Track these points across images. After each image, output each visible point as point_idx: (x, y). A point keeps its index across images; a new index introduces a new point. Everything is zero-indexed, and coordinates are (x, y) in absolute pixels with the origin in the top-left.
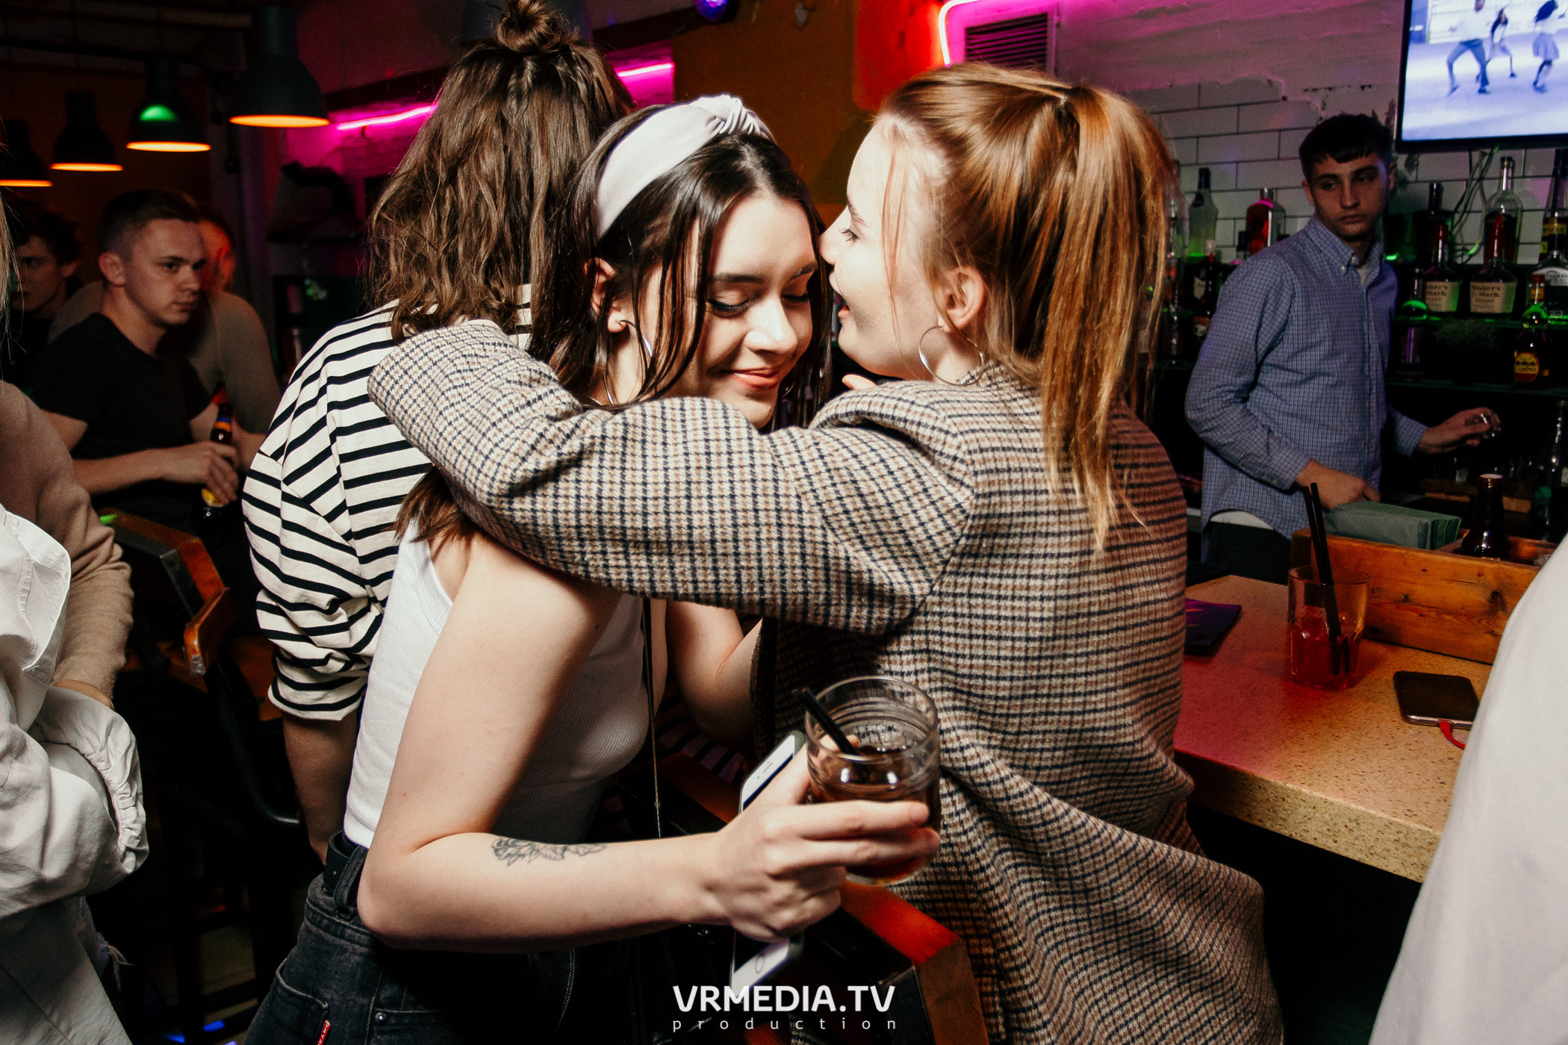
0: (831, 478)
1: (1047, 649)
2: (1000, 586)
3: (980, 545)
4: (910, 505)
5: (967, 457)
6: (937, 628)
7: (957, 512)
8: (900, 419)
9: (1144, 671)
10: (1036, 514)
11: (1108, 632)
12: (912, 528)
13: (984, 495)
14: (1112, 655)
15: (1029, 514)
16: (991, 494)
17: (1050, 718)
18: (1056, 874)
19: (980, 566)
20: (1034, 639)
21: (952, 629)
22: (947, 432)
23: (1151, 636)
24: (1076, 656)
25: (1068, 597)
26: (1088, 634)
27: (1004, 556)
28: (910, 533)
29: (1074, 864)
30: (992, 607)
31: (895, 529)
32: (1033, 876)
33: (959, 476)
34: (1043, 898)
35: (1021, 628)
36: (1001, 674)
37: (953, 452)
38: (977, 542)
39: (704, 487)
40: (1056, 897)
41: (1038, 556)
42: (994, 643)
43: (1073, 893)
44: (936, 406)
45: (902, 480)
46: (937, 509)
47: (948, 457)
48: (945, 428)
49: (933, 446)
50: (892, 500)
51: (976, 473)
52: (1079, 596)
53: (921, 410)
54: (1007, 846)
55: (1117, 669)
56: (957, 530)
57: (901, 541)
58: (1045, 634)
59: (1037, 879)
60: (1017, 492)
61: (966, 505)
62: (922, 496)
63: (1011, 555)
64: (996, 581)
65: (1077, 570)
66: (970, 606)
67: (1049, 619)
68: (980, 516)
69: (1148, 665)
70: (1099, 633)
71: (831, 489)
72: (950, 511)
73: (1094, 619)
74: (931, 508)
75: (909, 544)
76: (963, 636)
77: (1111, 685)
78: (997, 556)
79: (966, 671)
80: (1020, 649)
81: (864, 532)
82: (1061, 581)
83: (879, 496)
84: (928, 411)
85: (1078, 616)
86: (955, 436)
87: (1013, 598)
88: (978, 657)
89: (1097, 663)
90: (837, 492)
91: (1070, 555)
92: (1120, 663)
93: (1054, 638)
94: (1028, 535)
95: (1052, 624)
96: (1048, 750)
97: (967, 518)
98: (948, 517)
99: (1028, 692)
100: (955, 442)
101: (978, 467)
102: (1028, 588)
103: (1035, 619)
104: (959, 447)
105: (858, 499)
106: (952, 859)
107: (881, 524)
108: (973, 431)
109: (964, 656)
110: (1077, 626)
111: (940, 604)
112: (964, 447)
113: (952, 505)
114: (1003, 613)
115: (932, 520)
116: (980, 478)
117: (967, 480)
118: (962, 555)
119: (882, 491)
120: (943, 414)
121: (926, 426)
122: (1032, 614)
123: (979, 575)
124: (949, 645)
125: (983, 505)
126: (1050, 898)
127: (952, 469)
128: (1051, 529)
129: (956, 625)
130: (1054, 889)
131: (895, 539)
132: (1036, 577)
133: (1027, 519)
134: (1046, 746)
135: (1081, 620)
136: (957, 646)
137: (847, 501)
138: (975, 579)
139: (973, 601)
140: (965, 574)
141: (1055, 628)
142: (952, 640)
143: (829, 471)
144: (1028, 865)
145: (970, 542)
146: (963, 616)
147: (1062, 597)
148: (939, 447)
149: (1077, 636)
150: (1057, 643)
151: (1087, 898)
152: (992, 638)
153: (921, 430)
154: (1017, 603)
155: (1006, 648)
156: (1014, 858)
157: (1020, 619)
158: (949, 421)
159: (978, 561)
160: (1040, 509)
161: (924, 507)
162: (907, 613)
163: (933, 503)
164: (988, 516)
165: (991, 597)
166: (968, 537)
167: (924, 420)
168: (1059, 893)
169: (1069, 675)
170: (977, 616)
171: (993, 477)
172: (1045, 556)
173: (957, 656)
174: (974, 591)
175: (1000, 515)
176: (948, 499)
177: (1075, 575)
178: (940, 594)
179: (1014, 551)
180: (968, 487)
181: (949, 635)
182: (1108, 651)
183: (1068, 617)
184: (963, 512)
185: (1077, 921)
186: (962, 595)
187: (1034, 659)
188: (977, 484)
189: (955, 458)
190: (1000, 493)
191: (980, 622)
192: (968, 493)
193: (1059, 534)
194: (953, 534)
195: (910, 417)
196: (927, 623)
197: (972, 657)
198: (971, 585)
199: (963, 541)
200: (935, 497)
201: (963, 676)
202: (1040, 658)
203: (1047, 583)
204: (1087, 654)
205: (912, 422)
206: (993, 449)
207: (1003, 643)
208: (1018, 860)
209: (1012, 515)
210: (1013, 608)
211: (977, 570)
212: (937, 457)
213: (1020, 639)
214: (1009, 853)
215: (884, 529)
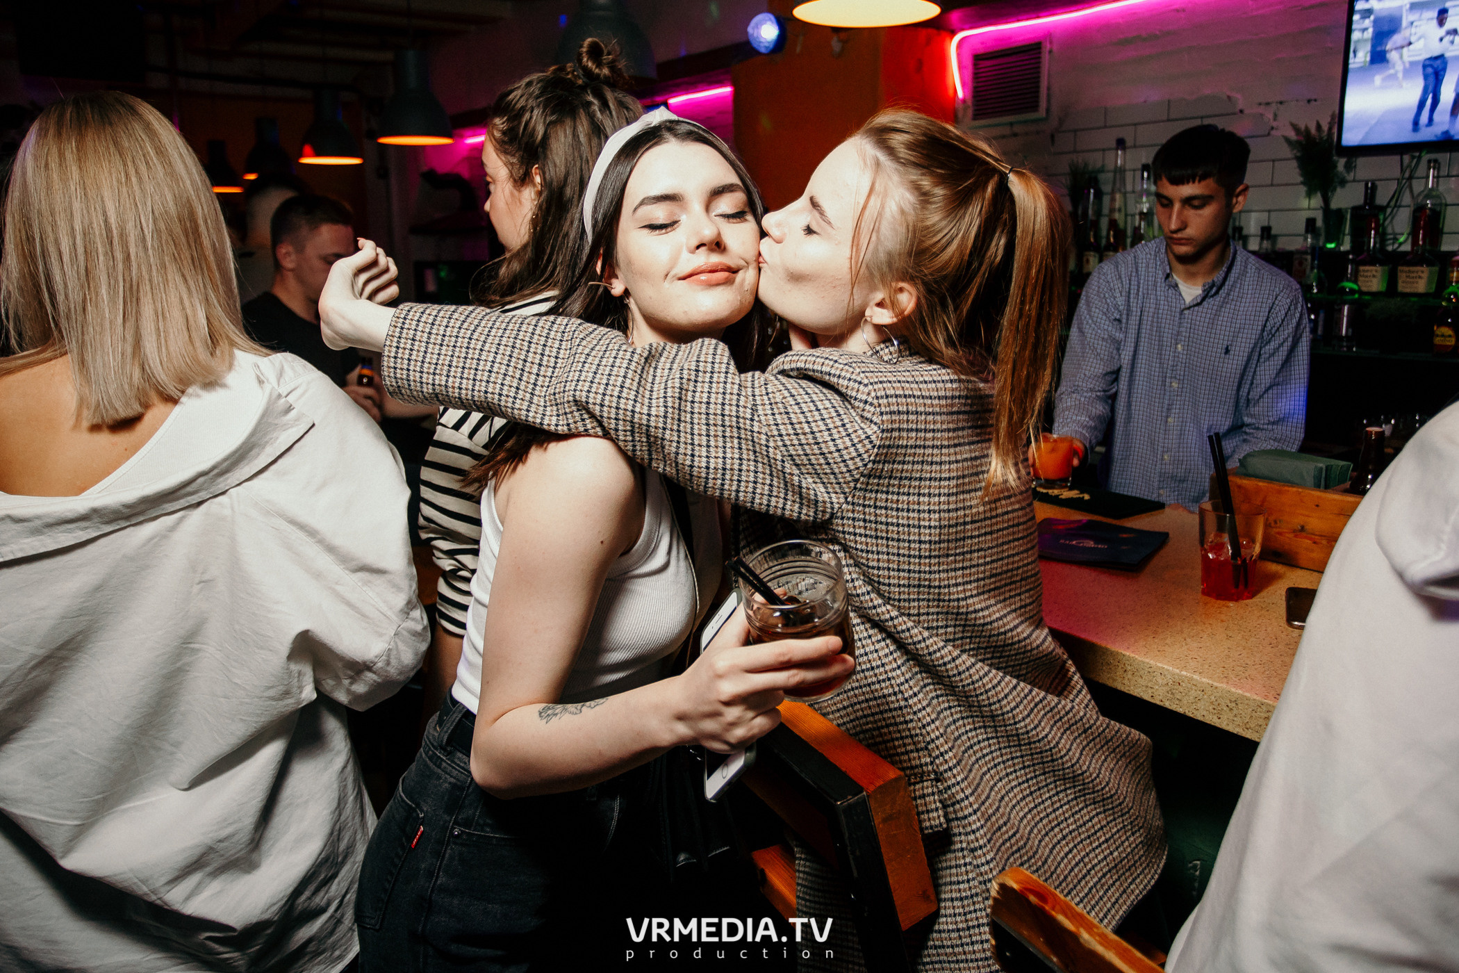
0: (772, 409)
1: (935, 550)
2: (898, 501)
3: (883, 469)
4: (831, 435)
5: (875, 402)
6: (851, 530)
7: (866, 442)
8: (826, 373)
9: (1008, 564)
10: (924, 447)
11: (979, 536)
12: (831, 453)
13: (887, 431)
14: (982, 553)
15: (920, 447)
16: (892, 430)
17: (941, 604)
18: (968, 702)
19: (883, 485)
20: (925, 542)
21: (862, 531)
22: (860, 383)
23: (1011, 538)
24: (956, 555)
25: (949, 511)
26: (964, 539)
27: (901, 478)
28: (829, 456)
29: (981, 694)
30: (892, 517)
31: (817, 452)
32: (951, 704)
33: (869, 416)
34: (961, 722)
35: (915, 534)
36: (901, 567)
37: (864, 397)
38: (881, 466)
39: (690, 394)
40: (970, 720)
41: (925, 479)
42: (895, 544)
43: (982, 717)
44: (854, 365)
45: (826, 416)
46: (851, 440)
47: (861, 401)
48: (859, 379)
49: (849, 393)
50: (815, 429)
51: (882, 414)
52: (957, 510)
53: (841, 366)
54: (930, 681)
55: (986, 564)
56: (865, 456)
57: (822, 461)
58: (933, 539)
59: (955, 706)
60: (912, 430)
61: (873, 438)
62: (841, 429)
63: (906, 478)
64: (895, 497)
65: (955, 490)
66: (876, 515)
67: (935, 527)
68: (884, 446)
69: (1011, 560)
70: (972, 537)
71: (771, 417)
72: (860, 441)
73: (968, 527)
74: (847, 439)
75: (828, 464)
76: (871, 537)
77: (981, 576)
78: (895, 478)
79: (875, 564)
80: (914, 549)
81: (794, 453)
82: (942, 499)
83: (805, 426)
84: (847, 367)
85: (956, 525)
86: (866, 385)
87: (908, 510)
88: (883, 553)
89: (971, 560)
90: (775, 420)
91: (949, 479)
92: (988, 559)
93: (940, 542)
94: (918, 462)
95: (938, 531)
96: (942, 627)
97: (874, 447)
98: (859, 446)
99: (922, 583)
100: (866, 390)
101: (883, 409)
102: (919, 503)
103: (925, 527)
104: (869, 394)
105: (789, 427)
106: (891, 691)
107: (806, 447)
108: (881, 382)
109: (873, 552)
110: (956, 532)
111: (853, 511)
112: (873, 394)
113: (863, 437)
114: (901, 521)
115: (847, 448)
116: (885, 417)
117: (875, 419)
118: (869, 476)
119: (808, 422)
120: (858, 370)
121: (844, 378)
122: (922, 523)
123: (882, 492)
124: (861, 543)
125: (887, 437)
126: (966, 721)
127: (863, 410)
128: (935, 459)
129: (865, 528)
130: (968, 714)
131: (818, 459)
132: (924, 495)
133: (918, 451)
134: (940, 624)
135: (959, 528)
136: (867, 544)
137: (781, 427)
138: (879, 495)
139: (878, 512)
140: (871, 491)
141: (940, 534)
142: (863, 539)
143: (771, 404)
144: (947, 695)
145: (875, 466)
146: (870, 521)
147: (944, 511)
148: (854, 394)
149: (957, 540)
150: (942, 545)
151: (994, 721)
152: (893, 540)
153: (841, 381)
154: (911, 515)
155: (904, 548)
156: (935, 690)
157: (914, 526)
158: (862, 375)
159: (881, 481)
160: (927, 443)
161: (842, 438)
162: (828, 516)
163: (849, 435)
164: (889, 446)
165: (892, 509)
166: (874, 462)
167: (843, 374)
168: (972, 717)
169: (951, 570)
170: (881, 523)
171: (894, 417)
172: (930, 479)
173: (868, 552)
174: (878, 504)
175: (898, 446)
176: (860, 432)
177: (953, 494)
178: (853, 504)
179: (908, 475)
180: (876, 424)
181: (861, 535)
182: (978, 551)
183: (950, 526)
184: (871, 442)
185: (988, 739)
186: (869, 506)
187: (926, 557)
188: (883, 421)
189: (866, 402)
190: (900, 430)
191: (884, 527)
192: (876, 428)
193: (941, 463)
194: (863, 460)
195: (833, 372)
196: (843, 525)
197: (878, 553)
198: (876, 499)
199: (870, 465)
200: (850, 431)
201: (873, 568)
202: (930, 557)
203: (932, 500)
204: (963, 554)
205: (834, 375)
206: (896, 396)
207: (901, 544)
208: (939, 692)
209: (907, 446)
210: (908, 518)
211: (880, 488)
212: (852, 401)
213: (914, 541)
214: (932, 687)
215: (808, 452)
